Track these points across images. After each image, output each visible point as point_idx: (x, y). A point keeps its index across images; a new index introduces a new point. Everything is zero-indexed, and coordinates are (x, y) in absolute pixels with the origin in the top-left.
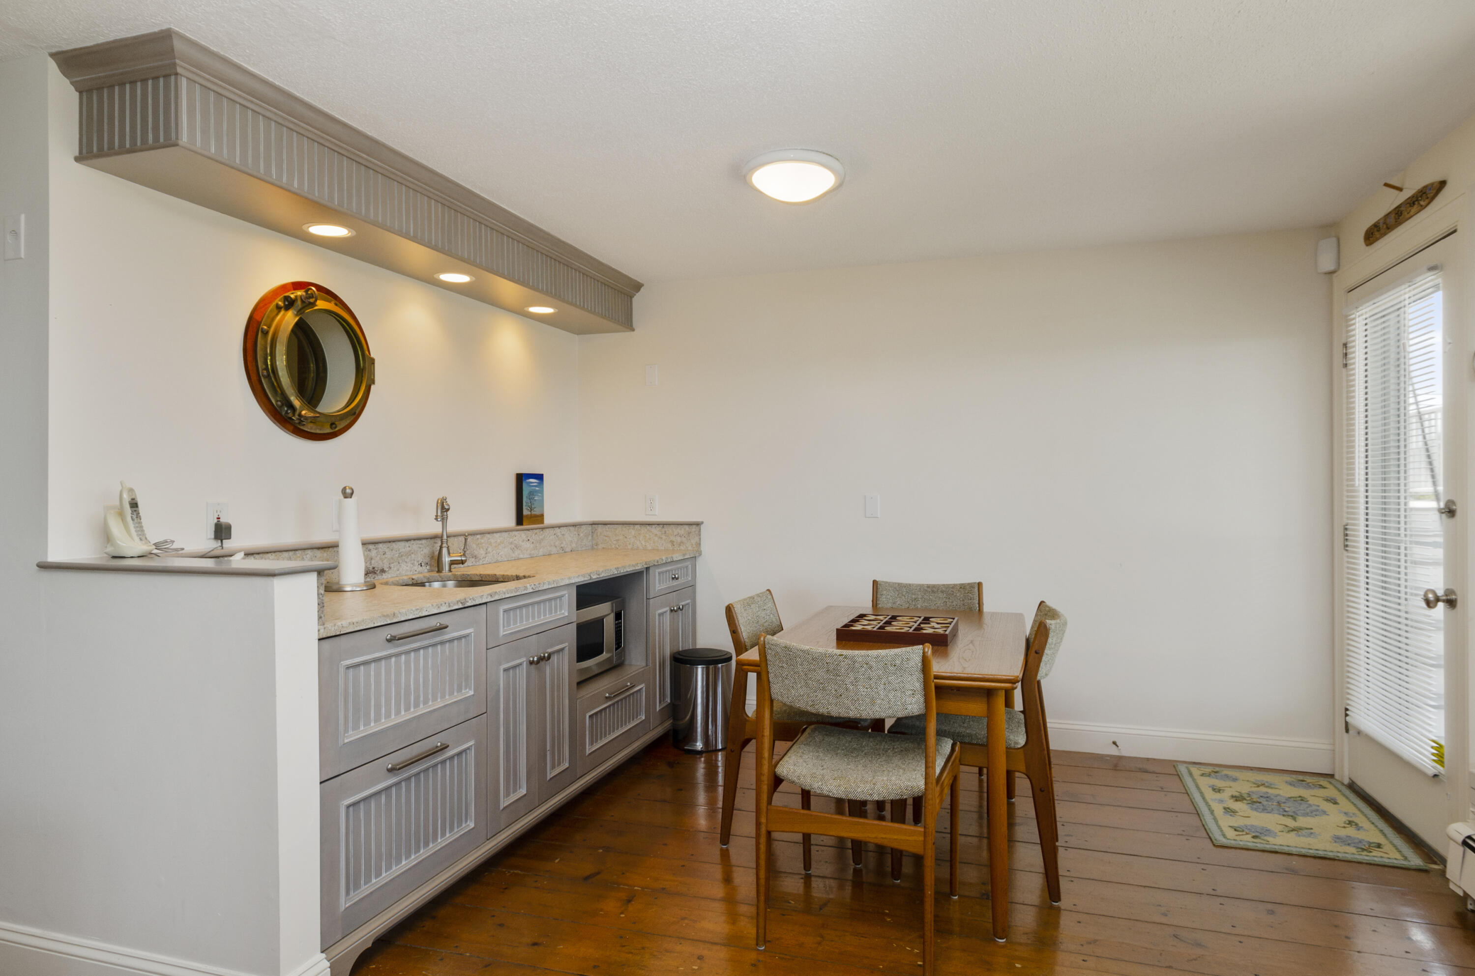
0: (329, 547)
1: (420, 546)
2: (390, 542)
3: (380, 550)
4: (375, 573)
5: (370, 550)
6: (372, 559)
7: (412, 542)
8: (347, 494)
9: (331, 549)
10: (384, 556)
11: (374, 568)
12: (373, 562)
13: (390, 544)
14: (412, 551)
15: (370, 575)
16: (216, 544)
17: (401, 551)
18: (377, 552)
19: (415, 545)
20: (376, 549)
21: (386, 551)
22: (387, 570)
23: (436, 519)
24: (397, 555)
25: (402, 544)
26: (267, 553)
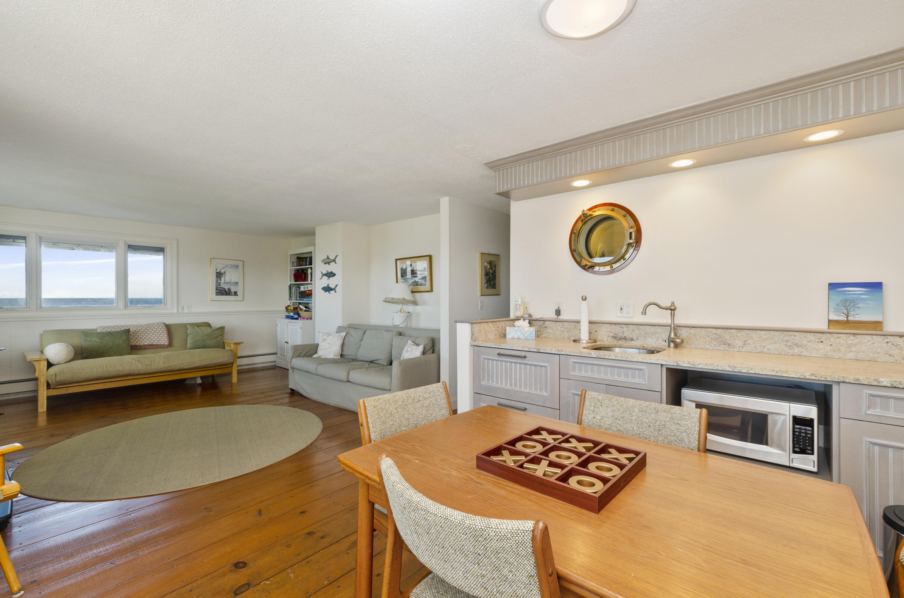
0: (596, 323)
1: (665, 330)
2: (638, 325)
3: (630, 328)
4: (626, 340)
5: (622, 328)
6: (624, 332)
7: (657, 327)
8: (584, 299)
9: (597, 324)
10: (633, 332)
11: (625, 337)
12: (625, 334)
13: (638, 326)
14: (657, 332)
15: (623, 340)
16: (556, 317)
17: (646, 331)
18: (628, 329)
19: (659, 329)
20: (627, 327)
21: (635, 329)
22: (636, 339)
23: (642, 314)
24: (644, 333)
25: (649, 327)
26: (564, 322)
